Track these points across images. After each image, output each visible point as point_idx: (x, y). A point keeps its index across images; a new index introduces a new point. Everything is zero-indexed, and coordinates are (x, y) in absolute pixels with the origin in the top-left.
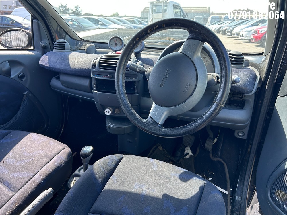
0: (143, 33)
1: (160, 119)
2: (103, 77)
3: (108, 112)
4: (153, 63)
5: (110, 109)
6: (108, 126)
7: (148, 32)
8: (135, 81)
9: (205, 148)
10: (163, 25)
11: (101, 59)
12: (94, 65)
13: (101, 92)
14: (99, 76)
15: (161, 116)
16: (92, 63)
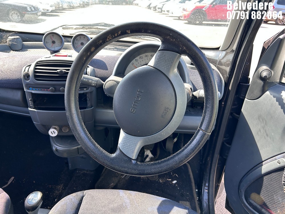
0: (101, 41)
1: (133, 152)
2: (41, 90)
3: (53, 132)
4: (106, 65)
5: (55, 128)
6: (56, 149)
7: (108, 40)
8: (86, 93)
9: (166, 149)
10: (127, 31)
11: (36, 66)
12: (27, 76)
13: (41, 110)
14: (36, 90)
15: (135, 149)
16: (23, 73)
